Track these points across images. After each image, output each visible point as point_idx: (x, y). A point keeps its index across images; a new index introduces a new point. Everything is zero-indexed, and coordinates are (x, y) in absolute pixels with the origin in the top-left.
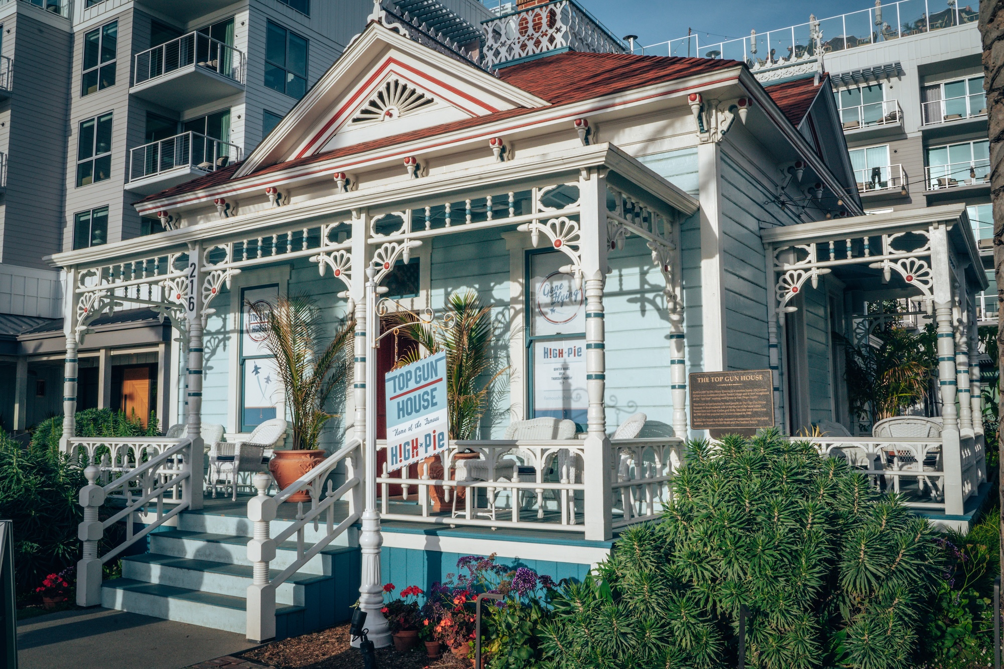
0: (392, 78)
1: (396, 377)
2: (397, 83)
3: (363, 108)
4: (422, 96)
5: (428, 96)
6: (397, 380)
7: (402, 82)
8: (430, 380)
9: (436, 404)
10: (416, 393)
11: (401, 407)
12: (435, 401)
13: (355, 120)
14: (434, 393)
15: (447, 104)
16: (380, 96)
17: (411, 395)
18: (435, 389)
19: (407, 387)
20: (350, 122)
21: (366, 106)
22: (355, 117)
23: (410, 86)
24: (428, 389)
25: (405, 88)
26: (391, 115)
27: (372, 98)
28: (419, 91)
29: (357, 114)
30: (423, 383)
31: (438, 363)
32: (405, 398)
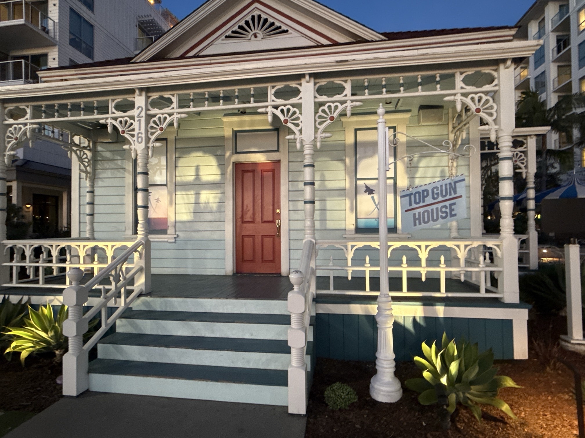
0: (256, 13)
1: (412, 194)
2: (259, 17)
3: (234, 29)
4: (280, 27)
5: (284, 28)
6: (413, 197)
7: (264, 16)
8: (448, 197)
9: (455, 215)
10: (434, 207)
11: (417, 217)
12: (453, 213)
13: (226, 37)
14: (453, 207)
15: (298, 35)
16: (247, 23)
17: (429, 208)
18: (454, 204)
19: (424, 202)
20: (223, 37)
21: (236, 28)
22: (227, 34)
23: (271, 20)
24: (447, 203)
25: (266, 20)
26: (256, 36)
27: (240, 24)
28: (277, 24)
29: (229, 33)
30: (440, 199)
31: (457, 184)
32: (421, 210)
